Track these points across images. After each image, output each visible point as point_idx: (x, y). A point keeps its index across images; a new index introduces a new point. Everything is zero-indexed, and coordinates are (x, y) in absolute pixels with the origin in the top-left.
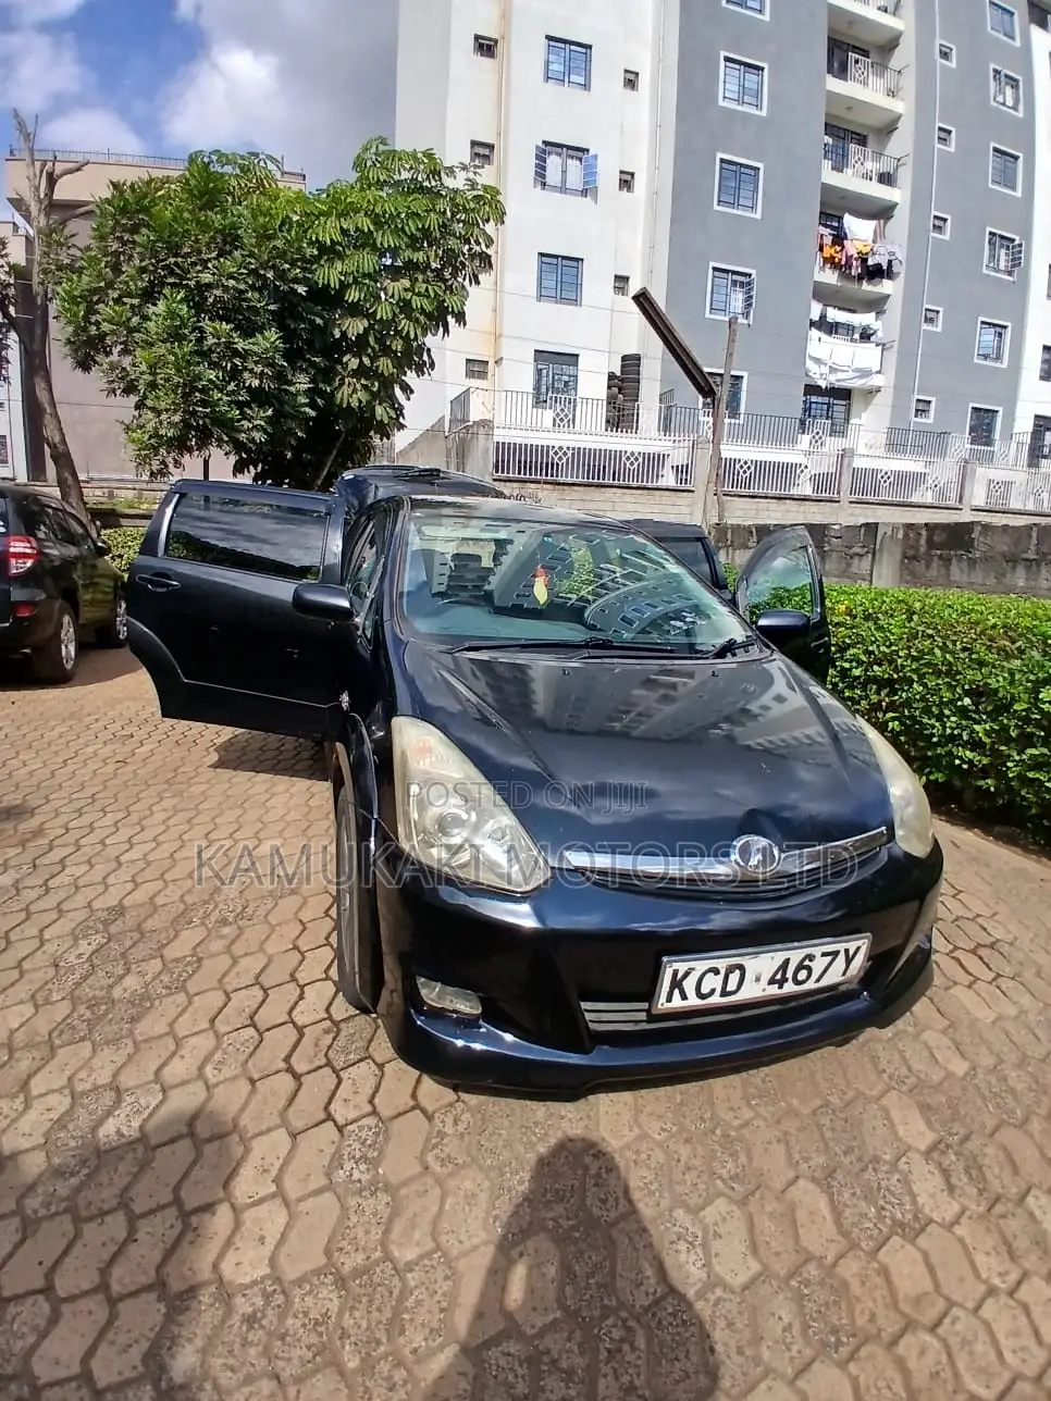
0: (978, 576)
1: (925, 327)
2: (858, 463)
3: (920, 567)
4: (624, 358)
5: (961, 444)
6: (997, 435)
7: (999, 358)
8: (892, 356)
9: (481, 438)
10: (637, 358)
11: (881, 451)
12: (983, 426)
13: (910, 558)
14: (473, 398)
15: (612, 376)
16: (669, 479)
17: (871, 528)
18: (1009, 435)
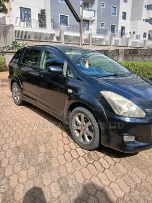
0: (139, 59)
1: (102, 7)
2: (93, 36)
3: (128, 57)
4: (41, 10)
5: (110, 32)
6: (115, 30)
7: (115, 14)
8: (96, 13)
9: (11, 29)
10: (44, 10)
11: (96, 34)
12: (113, 28)
13: (126, 56)
14: (6, 19)
15: (39, 14)
16: (55, 40)
17: (118, 50)
18: (117, 30)
